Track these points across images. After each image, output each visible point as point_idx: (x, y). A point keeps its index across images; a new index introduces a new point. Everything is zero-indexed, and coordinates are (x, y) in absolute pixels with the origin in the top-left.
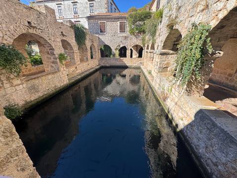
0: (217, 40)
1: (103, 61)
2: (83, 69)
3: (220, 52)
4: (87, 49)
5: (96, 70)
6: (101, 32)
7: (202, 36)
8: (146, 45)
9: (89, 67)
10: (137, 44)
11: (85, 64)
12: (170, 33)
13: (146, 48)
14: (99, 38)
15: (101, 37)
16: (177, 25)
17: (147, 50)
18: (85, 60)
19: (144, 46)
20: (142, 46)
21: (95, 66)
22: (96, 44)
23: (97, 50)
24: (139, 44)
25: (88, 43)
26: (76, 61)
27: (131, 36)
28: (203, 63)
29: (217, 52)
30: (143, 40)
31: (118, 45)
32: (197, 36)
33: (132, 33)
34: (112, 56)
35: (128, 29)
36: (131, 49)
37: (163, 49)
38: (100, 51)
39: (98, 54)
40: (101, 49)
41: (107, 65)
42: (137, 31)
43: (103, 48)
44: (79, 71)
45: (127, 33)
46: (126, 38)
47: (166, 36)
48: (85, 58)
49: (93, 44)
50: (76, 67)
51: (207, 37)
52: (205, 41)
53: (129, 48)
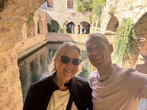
0: (140, 31)
1: (50, 37)
2: (29, 45)
3: (143, 38)
4: (34, 24)
5: (43, 46)
6: (48, 7)
7: (129, 28)
8: (93, 23)
9: (36, 42)
10: (85, 21)
11: (32, 39)
12: (111, 18)
13: (93, 25)
14: (46, 13)
15: (48, 12)
16: (116, 14)
17: (94, 28)
18: (32, 35)
19: (91, 23)
20: (89, 23)
21: (41, 41)
22: (43, 19)
23: (44, 25)
24: (87, 21)
25: (36, 19)
26: (23, 36)
27: (79, 13)
28: (132, 46)
29: (141, 38)
30: (91, 17)
31: (66, 21)
32: (126, 28)
33: (80, 10)
34: (59, 31)
35: (75, 6)
36: (79, 26)
37: (107, 30)
38: (47, 26)
39: (45, 29)
40: (48, 24)
41: (55, 40)
42: (85, 9)
43: (50, 23)
44: (26, 46)
45: (75, 10)
46: (73, 14)
47: (109, 20)
48: (31, 33)
49: (40, 19)
50: (23, 43)
51: (132, 29)
52: (131, 32)
53: (77, 24)
